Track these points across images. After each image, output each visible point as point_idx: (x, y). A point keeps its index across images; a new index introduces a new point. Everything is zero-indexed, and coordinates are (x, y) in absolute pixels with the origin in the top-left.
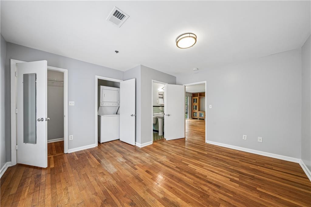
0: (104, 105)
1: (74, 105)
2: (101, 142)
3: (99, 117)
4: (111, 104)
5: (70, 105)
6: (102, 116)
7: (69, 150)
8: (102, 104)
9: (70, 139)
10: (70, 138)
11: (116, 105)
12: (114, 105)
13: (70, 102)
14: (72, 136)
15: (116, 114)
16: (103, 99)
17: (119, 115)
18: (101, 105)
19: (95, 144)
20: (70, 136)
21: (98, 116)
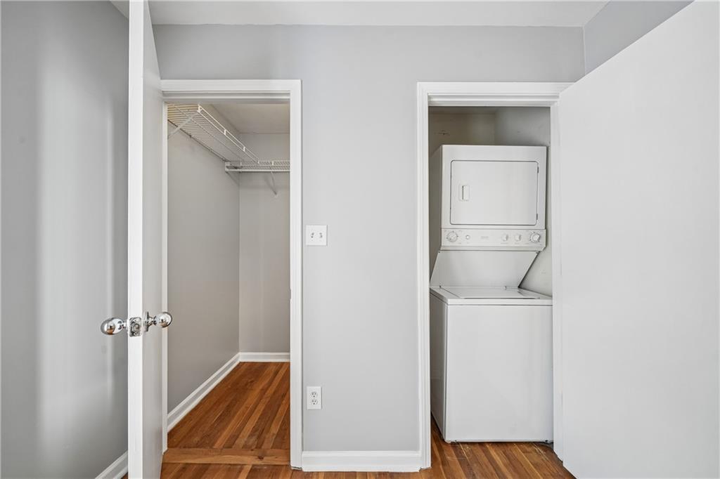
0: (462, 242)
1: (323, 242)
2: (450, 437)
3: (437, 303)
4: (495, 239)
5: (308, 241)
6: (450, 301)
7: (305, 454)
8: (453, 236)
9: (309, 406)
10: (309, 398)
11: (523, 244)
12: (512, 243)
13: (309, 229)
14: (317, 389)
15: (519, 287)
16: (457, 211)
17: (547, 302)
18: (445, 243)
19: (419, 454)
20: (309, 389)
21: (432, 293)
